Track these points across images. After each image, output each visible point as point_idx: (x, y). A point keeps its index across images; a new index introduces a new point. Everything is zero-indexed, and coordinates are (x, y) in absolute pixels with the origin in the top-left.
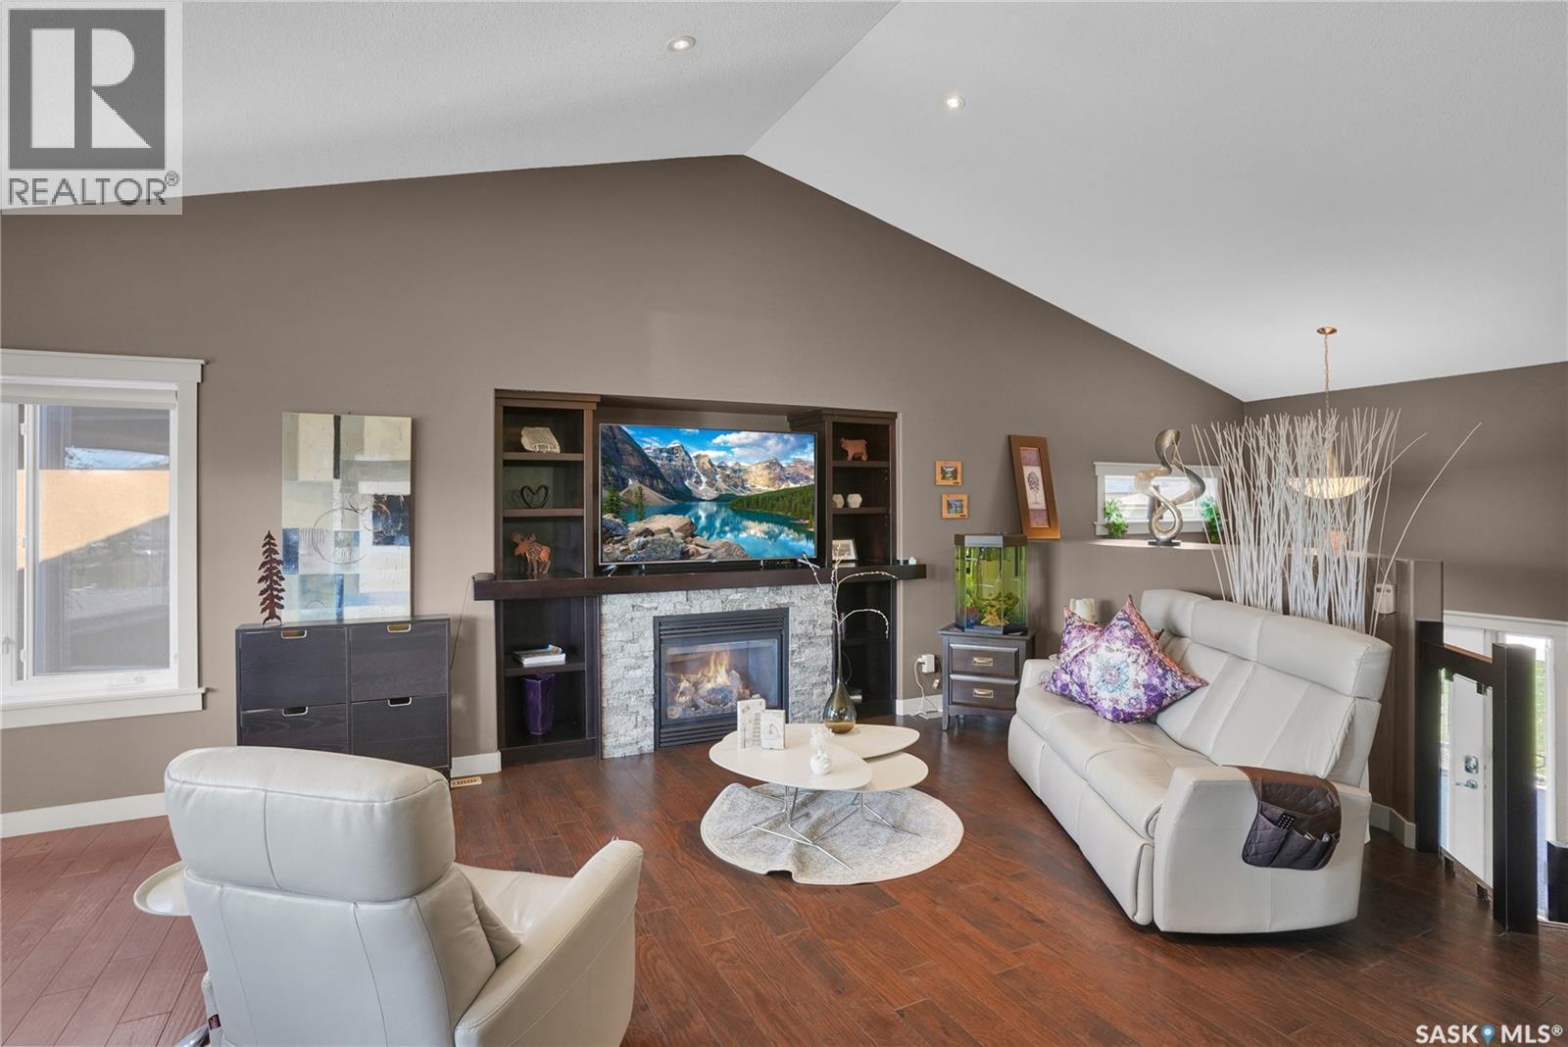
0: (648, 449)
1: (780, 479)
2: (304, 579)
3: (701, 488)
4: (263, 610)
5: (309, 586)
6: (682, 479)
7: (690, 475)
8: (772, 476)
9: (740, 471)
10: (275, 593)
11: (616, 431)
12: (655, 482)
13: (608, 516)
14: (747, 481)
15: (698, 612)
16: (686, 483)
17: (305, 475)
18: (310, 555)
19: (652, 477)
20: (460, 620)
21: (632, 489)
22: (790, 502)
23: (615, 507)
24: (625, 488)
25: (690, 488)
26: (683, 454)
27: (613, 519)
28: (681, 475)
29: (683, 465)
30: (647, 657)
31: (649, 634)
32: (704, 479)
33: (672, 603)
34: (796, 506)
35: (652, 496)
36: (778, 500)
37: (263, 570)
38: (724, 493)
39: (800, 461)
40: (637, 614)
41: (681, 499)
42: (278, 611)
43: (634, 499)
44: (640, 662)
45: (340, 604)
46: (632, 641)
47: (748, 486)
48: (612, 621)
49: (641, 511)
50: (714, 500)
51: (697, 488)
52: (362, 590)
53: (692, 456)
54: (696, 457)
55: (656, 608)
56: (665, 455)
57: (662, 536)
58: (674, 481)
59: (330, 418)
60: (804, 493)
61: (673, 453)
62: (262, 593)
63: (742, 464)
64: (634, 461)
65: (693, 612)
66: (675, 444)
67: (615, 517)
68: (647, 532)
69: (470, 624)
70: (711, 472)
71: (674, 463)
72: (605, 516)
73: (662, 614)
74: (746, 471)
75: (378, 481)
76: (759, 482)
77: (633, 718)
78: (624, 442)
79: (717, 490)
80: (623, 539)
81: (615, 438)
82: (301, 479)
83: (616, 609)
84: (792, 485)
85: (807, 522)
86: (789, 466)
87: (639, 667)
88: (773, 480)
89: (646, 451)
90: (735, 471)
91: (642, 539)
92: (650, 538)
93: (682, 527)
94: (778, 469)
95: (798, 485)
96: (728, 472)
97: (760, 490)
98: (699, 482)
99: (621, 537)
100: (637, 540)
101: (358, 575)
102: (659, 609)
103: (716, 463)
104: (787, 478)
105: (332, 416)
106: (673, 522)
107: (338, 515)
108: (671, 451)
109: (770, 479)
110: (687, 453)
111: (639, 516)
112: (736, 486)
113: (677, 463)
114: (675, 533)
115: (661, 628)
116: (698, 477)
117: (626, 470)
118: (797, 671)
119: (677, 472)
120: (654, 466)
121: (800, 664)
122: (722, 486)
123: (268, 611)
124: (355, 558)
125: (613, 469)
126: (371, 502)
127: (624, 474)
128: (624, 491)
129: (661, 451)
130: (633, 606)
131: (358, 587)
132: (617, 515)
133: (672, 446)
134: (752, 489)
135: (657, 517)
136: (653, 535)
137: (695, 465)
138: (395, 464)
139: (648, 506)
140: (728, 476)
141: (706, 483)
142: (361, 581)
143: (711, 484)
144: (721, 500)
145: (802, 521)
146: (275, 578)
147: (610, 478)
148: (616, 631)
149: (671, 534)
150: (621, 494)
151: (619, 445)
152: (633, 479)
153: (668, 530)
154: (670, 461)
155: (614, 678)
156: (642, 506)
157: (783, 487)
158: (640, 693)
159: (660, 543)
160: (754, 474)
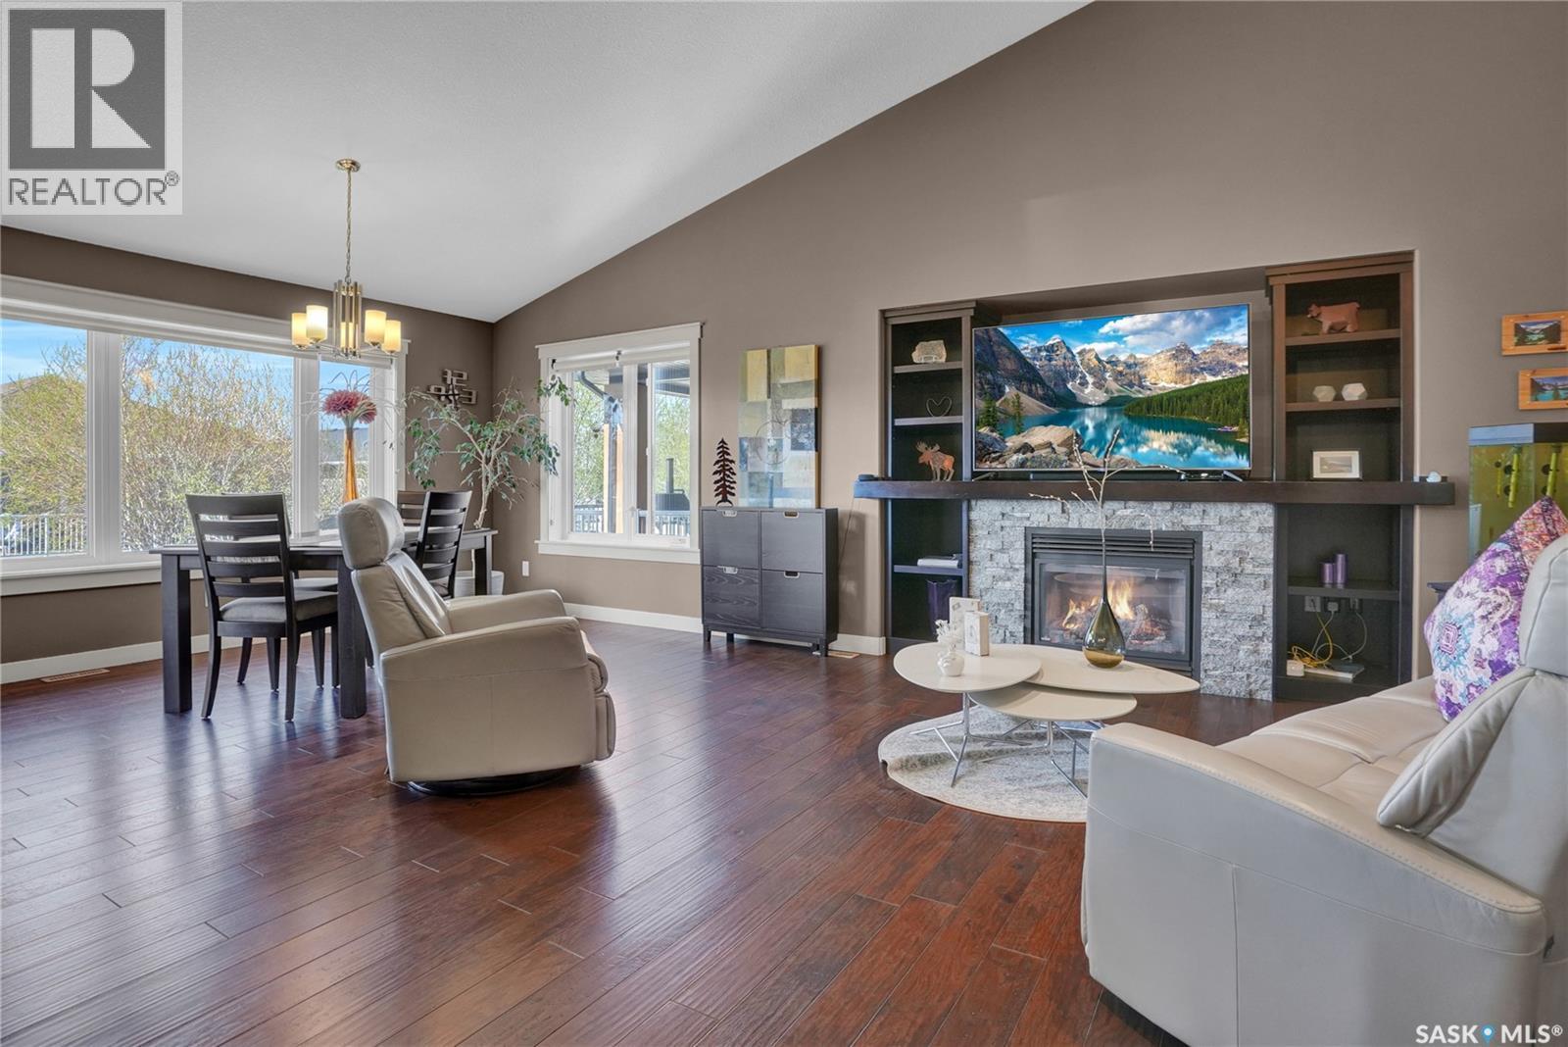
0: (1025, 348)
1: (1192, 372)
2: (751, 475)
3: (1087, 391)
4: (717, 495)
5: (754, 481)
6: (1065, 381)
7: (1074, 375)
8: (1179, 368)
9: (1136, 365)
10: (727, 484)
11: (992, 333)
12: (1034, 388)
13: (984, 430)
14: (1145, 377)
15: (1076, 526)
16: (1069, 386)
17: (752, 397)
18: (754, 457)
19: (1031, 382)
20: (851, 515)
21: (1009, 397)
22: (1209, 401)
23: (990, 419)
24: (1001, 397)
25: (1074, 391)
26: (1064, 350)
27: (990, 434)
28: (1062, 377)
29: (1064, 365)
30: (1018, 570)
31: (1020, 544)
32: (1090, 379)
33: (1045, 514)
34: (1217, 406)
35: (1030, 404)
36: (1190, 400)
37: (717, 466)
38: (1116, 395)
39: (1220, 344)
40: (1007, 523)
41: (1064, 406)
42: (729, 497)
43: (1011, 409)
44: (1010, 574)
45: (771, 497)
46: (1002, 550)
47: (1148, 383)
48: (982, 528)
49: (1019, 424)
50: (1103, 405)
51: (1083, 392)
52: (786, 485)
53: (1075, 352)
54: (1080, 353)
55: (1028, 518)
56: (1044, 354)
57: (1043, 452)
58: (1055, 385)
59: (765, 352)
60: (1230, 388)
61: (1053, 352)
62: (716, 482)
63: (1138, 356)
64: (1010, 365)
65: (1070, 526)
66: (1055, 340)
67: (992, 431)
68: (1026, 448)
69: (860, 519)
70: (1098, 372)
71: (1054, 362)
72: (981, 430)
73: (1035, 525)
74: (1144, 364)
75: (794, 398)
76: (1163, 379)
77: (1001, 632)
78: (1000, 344)
79: (1107, 392)
80: (1000, 456)
81: (990, 341)
82: (749, 400)
83: (984, 514)
84: (1210, 379)
85: (1235, 429)
86: (1205, 352)
87: (1009, 579)
88: (1181, 374)
89: (1023, 352)
90: (1129, 366)
91: (1021, 456)
92: (1029, 455)
93: (1065, 441)
94: (1188, 359)
95: (1219, 378)
96: (1120, 368)
97: (1164, 388)
98: (1084, 384)
99: (998, 454)
100: (1015, 457)
101: (782, 474)
102: (1031, 519)
103: (1104, 358)
104: (1203, 369)
105: (765, 351)
106: (1054, 434)
107: (770, 426)
108: (1051, 349)
109: (1178, 373)
110: (1069, 350)
111: (1017, 429)
112: (1131, 385)
113: (1057, 362)
114: (1057, 448)
115: (1034, 540)
116: (1083, 377)
117: (1002, 376)
118: (1212, 614)
119: (1058, 373)
120: (1032, 368)
121: (1217, 607)
122: (1113, 386)
123: (721, 496)
124: (780, 460)
125: (989, 376)
126: (789, 414)
127: (1000, 381)
128: (1000, 401)
129: (1039, 350)
130: (1003, 515)
131: (781, 483)
132: (994, 428)
133: (1051, 342)
134: (1152, 387)
135: (1037, 428)
136: (1033, 451)
137: (1079, 363)
138: (805, 384)
139: (1027, 416)
140: (1121, 373)
141: (1094, 384)
142: (784, 478)
143: (1099, 385)
144: (1112, 404)
145: (1227, 428)
146: (727, 473)
147: (986, 387)
148: (986, 538)
149: (1053, 449)
150: (998, 404)
151: (995, 348)
152: (1010, 385)
153: (1050, 445)
154: (1050, 360)
155: (982, 587)
156: (1020, 417)
157: (1197, 382)
158: (1009, 607)
159: (1041, 461)
160: (1155, 367)
